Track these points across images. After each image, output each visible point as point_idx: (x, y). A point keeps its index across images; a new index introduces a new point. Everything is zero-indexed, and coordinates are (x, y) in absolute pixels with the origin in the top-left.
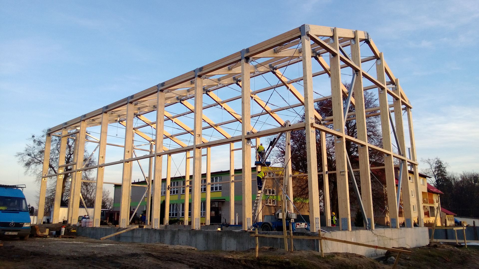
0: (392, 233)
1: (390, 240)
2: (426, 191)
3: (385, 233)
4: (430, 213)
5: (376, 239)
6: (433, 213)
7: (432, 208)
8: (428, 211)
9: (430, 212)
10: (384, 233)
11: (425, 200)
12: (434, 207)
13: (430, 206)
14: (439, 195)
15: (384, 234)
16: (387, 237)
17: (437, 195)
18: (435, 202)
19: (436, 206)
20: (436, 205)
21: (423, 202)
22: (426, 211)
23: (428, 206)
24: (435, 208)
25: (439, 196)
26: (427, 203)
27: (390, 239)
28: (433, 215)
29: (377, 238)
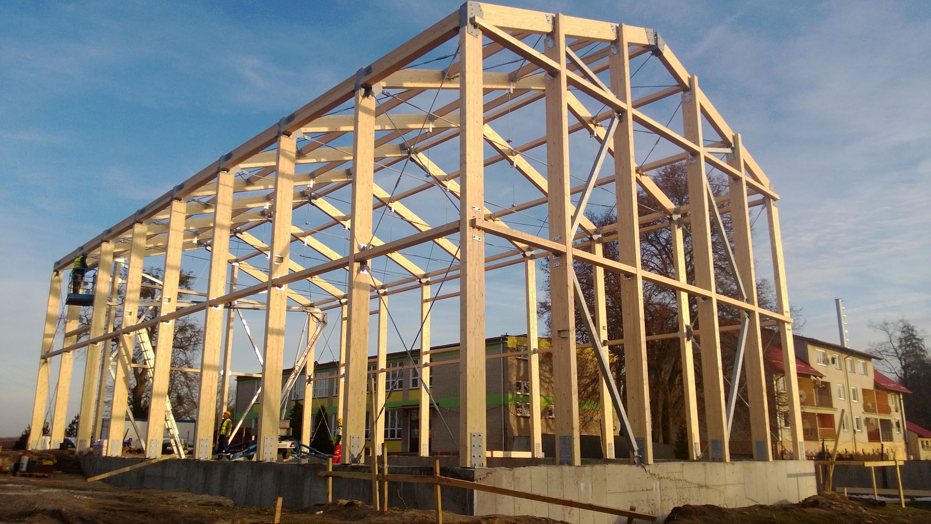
0: (705, 473)
1: (698, 489)
2: (870, 386)
3: (684, 471)
4: (882, 433)
5: (656, 485)
6: (888, 432)
7: (887, 424)
8: (877, 428)
9: (882, 431)
10: (682, 472)
11: (869, 407)
12: (890, 420)
13: (881, 420)
14: (901, 396)
15: (680, 474)
16: (690, 481)
17: (897, 397)
18: (893, 409)
19: (895, 419)
20: (894, 417)
21: (865, 411)
22: (873, 429)
23: (876, 419)
24: (894, 422)
25: (901, 398)
26: (874, 411)
27: (700, 486)
28: (890, 438)
29: (658, 483)
